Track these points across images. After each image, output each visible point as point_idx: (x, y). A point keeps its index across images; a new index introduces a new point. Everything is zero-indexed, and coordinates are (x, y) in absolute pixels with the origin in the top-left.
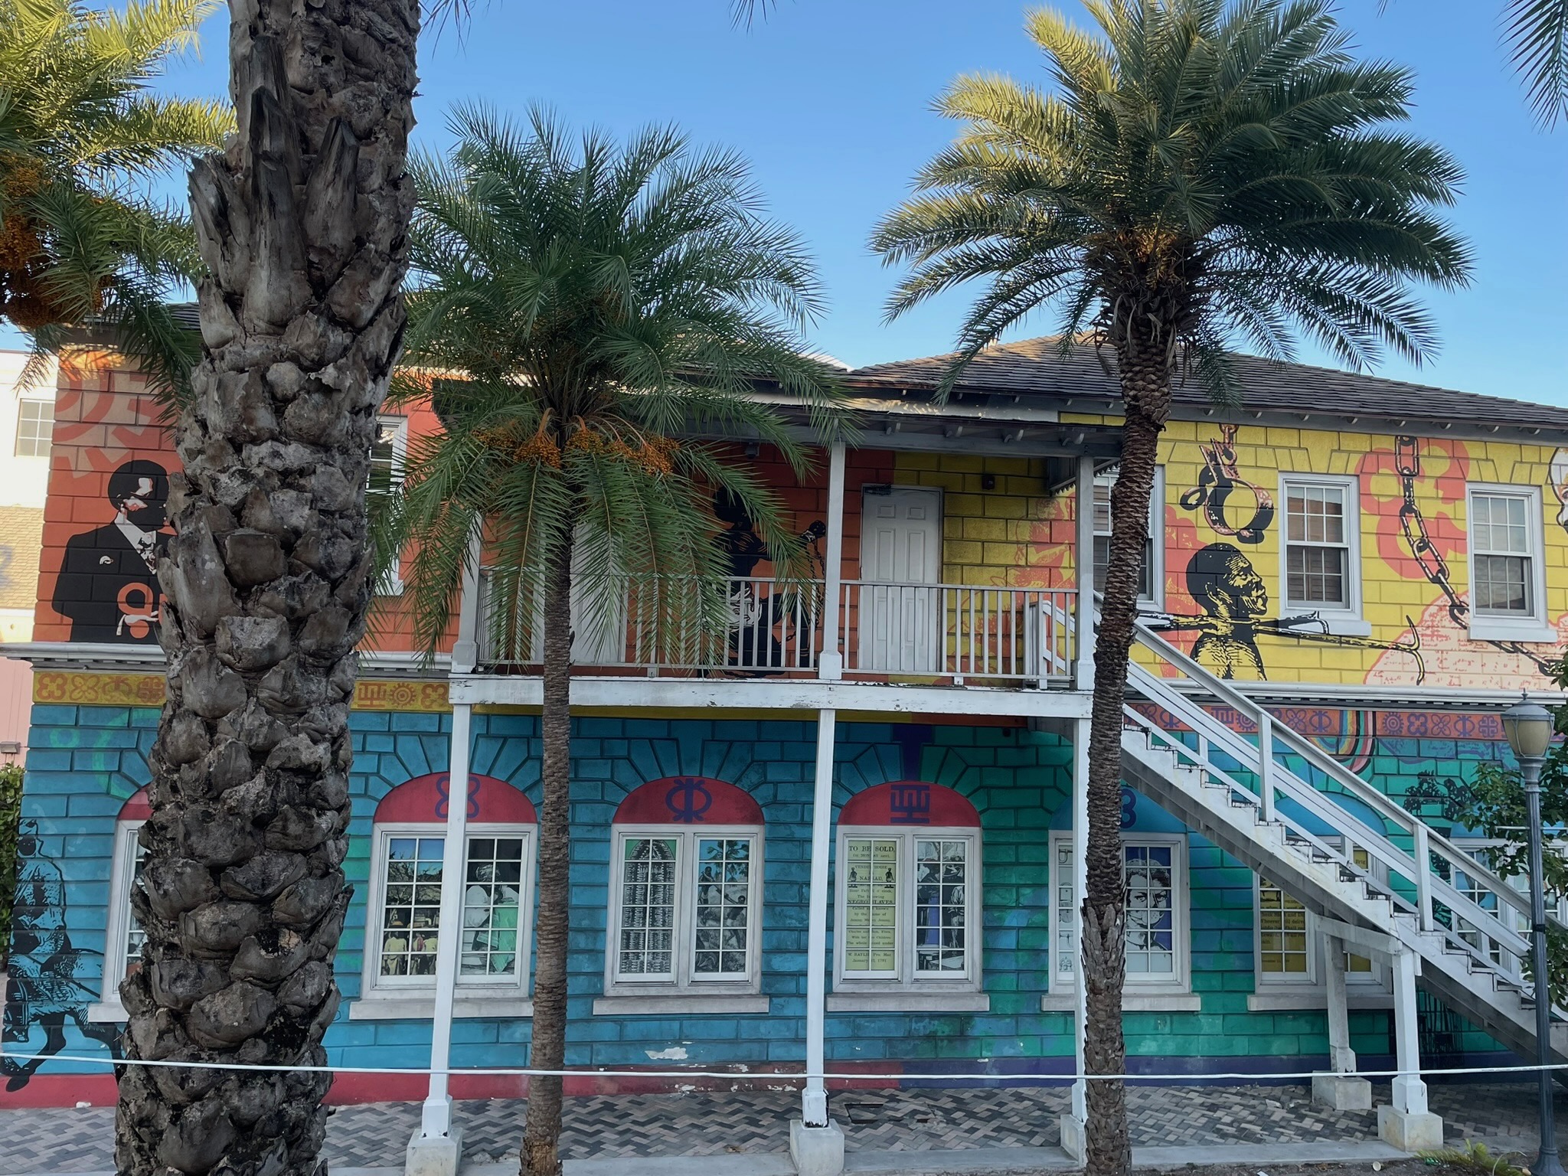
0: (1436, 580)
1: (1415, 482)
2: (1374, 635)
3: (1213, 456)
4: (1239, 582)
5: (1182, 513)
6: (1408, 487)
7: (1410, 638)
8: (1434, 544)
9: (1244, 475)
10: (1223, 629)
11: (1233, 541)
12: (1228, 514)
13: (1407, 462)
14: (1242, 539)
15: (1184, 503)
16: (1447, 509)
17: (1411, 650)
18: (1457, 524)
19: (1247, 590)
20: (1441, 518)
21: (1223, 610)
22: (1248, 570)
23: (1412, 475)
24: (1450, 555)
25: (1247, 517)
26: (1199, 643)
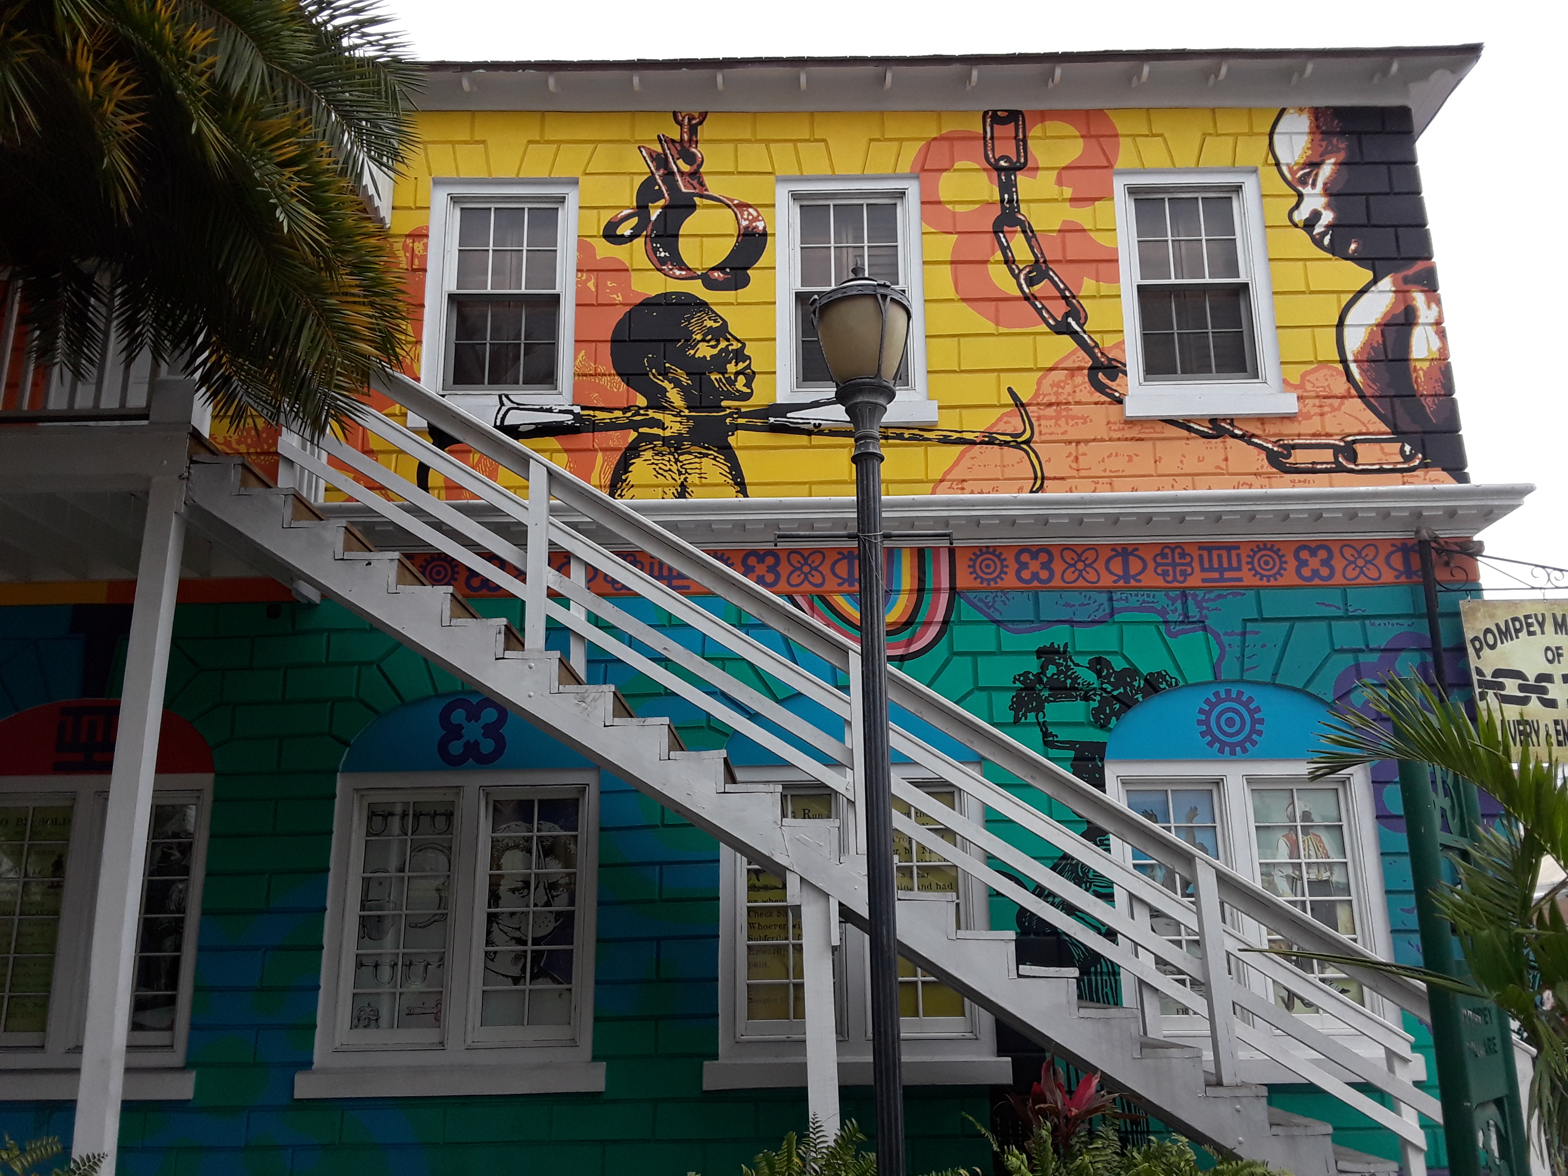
0: (1063, 328)
1: (1021, 179)
2: (949, 423)
3: (661, 161)
4: (705, 351)
5: (604, 250)
6: (1007, 187)
7: (1015, 424)
8: (1059, 271)
9: (714, 187)
10: (673, 426)
11: (696, 288)
12: (687, 249)
13: (1006, 148)
14: (710, 284)
15: (611, 235)
16: (1082, 216)
17: (1016, 443)
18: (1100, 238)
19: (719, 363)
20: (1069, 230)
21: (674, 396)
22: (721, 332)
23: (1015, 168)
24: (1088, 286)
25: (720, 250)
26: (632, 451)
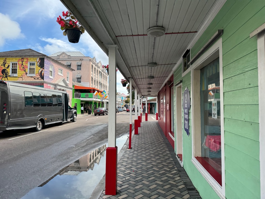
0: (24, 71)
1: (23, 62)
2: (18, 76)
3: (4, 61)
4: (6, 72)
5: (1, 66)
7: (22, 76)
8: (25, 68)
9: (7, 62)
10: (5, 76)
11: (6, 68)
12: (5, 66)
13: (22, 60)
14: (7, 68)
15: (2, 65)
16: (26, 64)
17: (22, 77)
18: (27, 66)
19: (7, 73)
20: (25, 65)
21: (5, 75)
22: (7, 71)
25: (7, 66)
26: (2, 78)
